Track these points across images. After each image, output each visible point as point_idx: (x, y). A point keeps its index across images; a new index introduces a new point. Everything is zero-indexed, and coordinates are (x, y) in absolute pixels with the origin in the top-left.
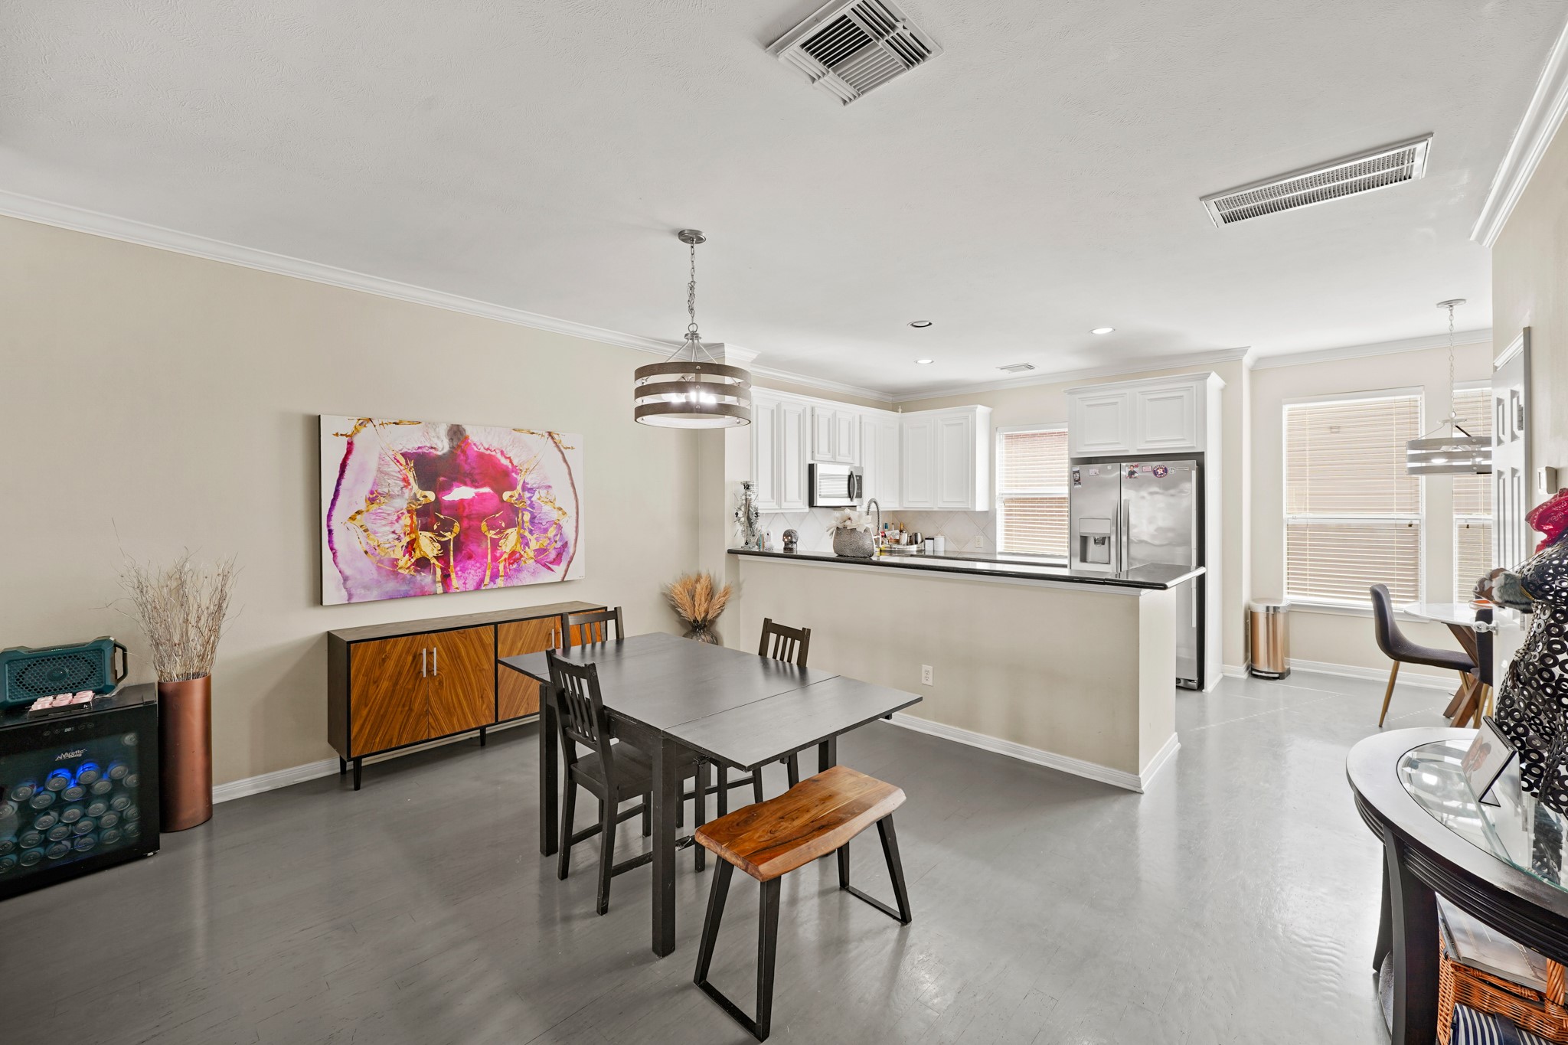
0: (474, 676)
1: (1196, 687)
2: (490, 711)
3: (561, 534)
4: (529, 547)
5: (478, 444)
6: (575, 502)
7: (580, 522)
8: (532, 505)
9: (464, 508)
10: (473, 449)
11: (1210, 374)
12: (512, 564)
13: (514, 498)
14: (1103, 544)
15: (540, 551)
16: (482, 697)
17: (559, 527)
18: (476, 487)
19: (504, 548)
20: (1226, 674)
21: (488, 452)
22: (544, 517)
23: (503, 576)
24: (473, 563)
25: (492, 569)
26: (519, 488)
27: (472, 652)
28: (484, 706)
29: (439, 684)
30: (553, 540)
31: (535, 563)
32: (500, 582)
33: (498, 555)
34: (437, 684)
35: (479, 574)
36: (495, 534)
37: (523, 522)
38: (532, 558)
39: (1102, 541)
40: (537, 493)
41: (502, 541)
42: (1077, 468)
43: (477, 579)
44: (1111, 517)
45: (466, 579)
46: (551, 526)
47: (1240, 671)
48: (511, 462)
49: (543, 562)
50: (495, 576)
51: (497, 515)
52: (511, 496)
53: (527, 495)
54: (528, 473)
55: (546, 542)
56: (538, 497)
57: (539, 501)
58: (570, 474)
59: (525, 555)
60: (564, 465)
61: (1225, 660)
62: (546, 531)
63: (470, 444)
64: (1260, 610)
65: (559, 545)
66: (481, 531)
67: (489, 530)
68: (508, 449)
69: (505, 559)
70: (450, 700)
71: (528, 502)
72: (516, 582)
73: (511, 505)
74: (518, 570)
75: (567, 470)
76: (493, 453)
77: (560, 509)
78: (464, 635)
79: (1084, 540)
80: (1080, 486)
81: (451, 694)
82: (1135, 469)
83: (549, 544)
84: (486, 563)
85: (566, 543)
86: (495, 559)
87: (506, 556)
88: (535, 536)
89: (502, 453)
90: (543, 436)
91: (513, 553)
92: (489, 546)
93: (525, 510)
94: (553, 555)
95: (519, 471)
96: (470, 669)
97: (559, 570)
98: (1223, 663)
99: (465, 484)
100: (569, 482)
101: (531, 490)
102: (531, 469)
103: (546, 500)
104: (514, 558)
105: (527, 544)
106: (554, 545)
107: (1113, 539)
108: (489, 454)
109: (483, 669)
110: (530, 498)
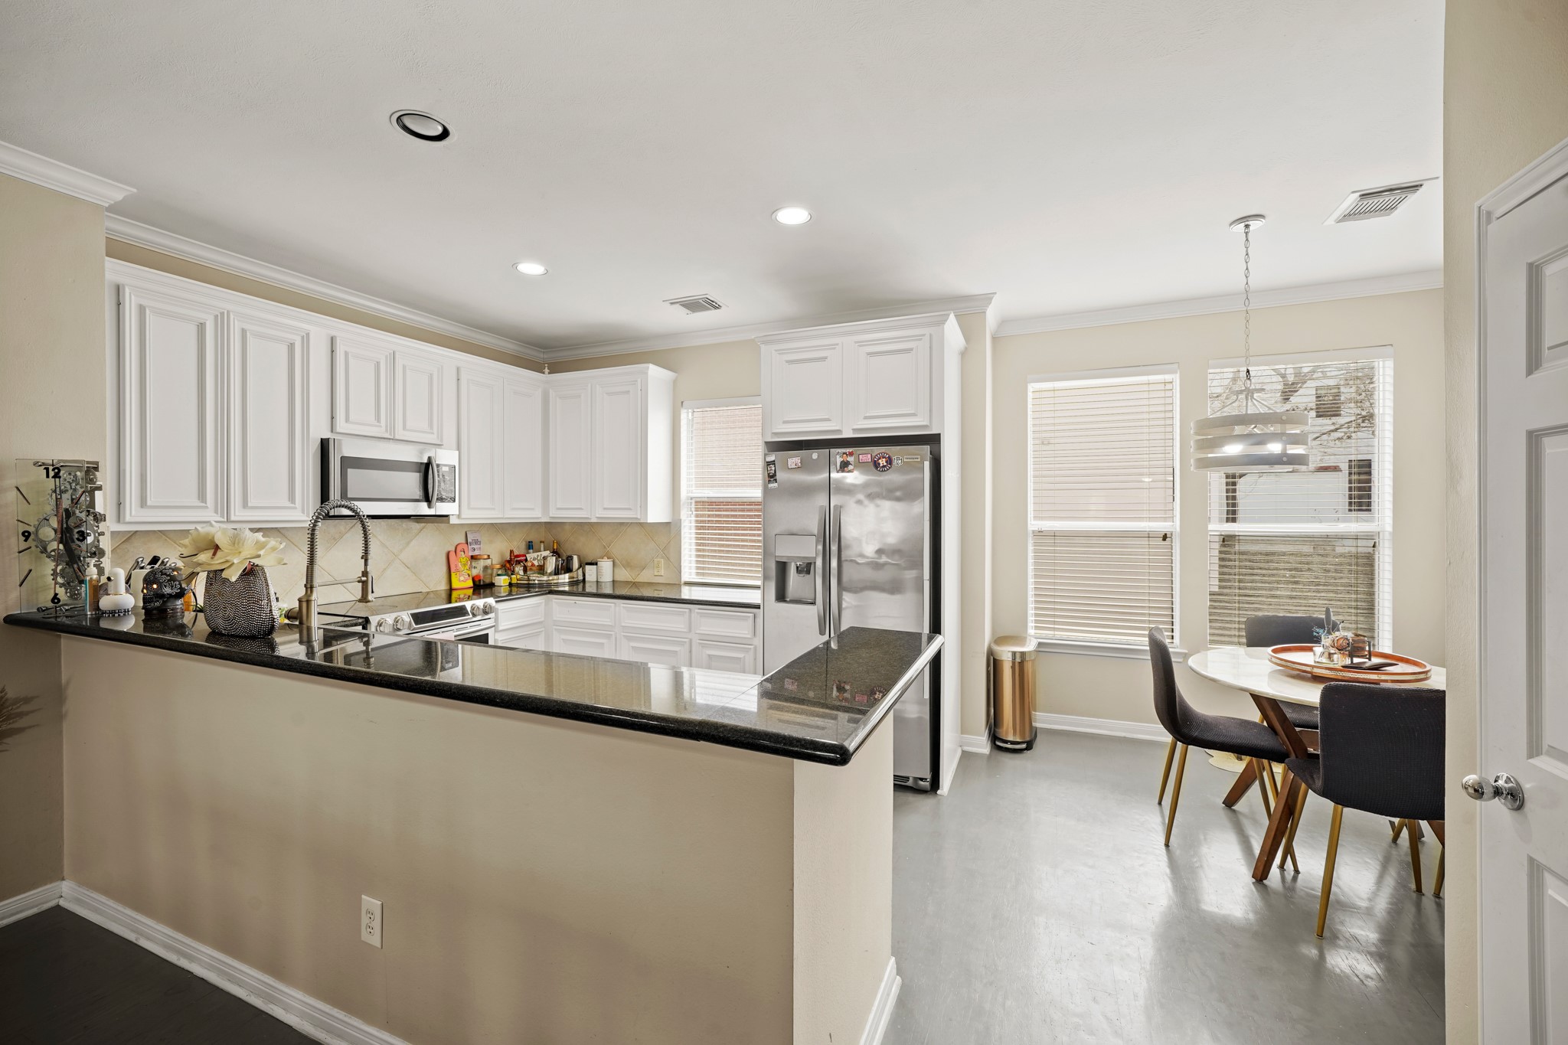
1: (929, 788)
11: (949, 315)
14: (808, 572)
20: (966, 748)
39: (806, 569)
42: (771, 458)
44: (816, 532)
47: (981, 744)
61: (964, 728)
64: (1005, 653)
79: (782, 567)
80: (776, 485)
82: (850, 459)
98: (962, 733)
107: (819, 562)
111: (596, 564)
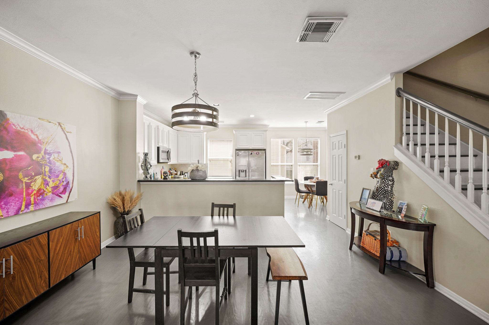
0: (36, 266)
2: (46, 283)
3: (66, 178)
4: (49, 186)
5: (16, 124)
6: (72, 161)
7: (75, 171)
8: (50, 162)
9: (7, 164)
10: (13, 127)
12: (39, 196)
13: (40, 158)
14: (244, 172)
15: (55, 188)
16: (41, 277)
17: (65, 174)
18: (15, 151)
19: (34, 188)
21: (23, 130)
22: (57, 169)
23: (34, 204)
24: (13, 198)
25: (26, 201)
26: (43, 152)
27: (34, 252)
28: (42, 282)
29: (13, 279)
30: (61, 181)
31: (52, 195)
32: (32, 208)
33: (30, 192)
34: (11, 279)
35: (17, 205)
36: (28, 180)
37: (45, 172)
38: (50, 192)
40: (52, 156)
41: (32, 183)
42: (238, 152)
43: (16, 208)
44: (246, 165)
45: (8, 209)
46: (60, 173)
48: (37, 137)
49: (56, 193)
50: (28, 205)
51: (29, 168)
52: (38, 157)
53: (47, 156)
54: (48, 144)
55: (58, 182)
56: (53, 157)
57: (54, 160)
58: (70, 146)
59: (47, 191)
60: (67, 141)
62: (58, 176)
63: (10, 124)
65: (65, 183)
66: (19, 178)
67: (24, 177)
68: (36, 130)
69: (35, 194)
70: (20, 286)
71: (48, 161)
72: (41, 206)
73: (38, 162)
74: (43, 199)
75: (68, 144)
76: (26, 131)
77: (65, 164)
78: (29, 243)
79: (239, 171)
80: (238, 157)
81: (21, 281)
82: (252, 153)
83: (59, 183)
84: (23, 197)
85: (68, 182)
86: (28, 195)
87: (35, 192)
88: (52, 179)
89: (32, 131)
90: (55, 124)
91: (39, 190)
92: (24, 187)
93: (46, 165)
94: (61, 189)
95: (42, 143)
96: (33, 263)
97: (65, 196)
99: (7, 149)
100: (69, 150)
101: (50, 154)
102: (49, 142)
103: (57, 159)
104: (40, 193)
105: (48, 184)
106: (62, 184)
107: (247, 171)
108: (23, 132)
109: (42, 260)
110: (49, 158)
111: (187, 173)
